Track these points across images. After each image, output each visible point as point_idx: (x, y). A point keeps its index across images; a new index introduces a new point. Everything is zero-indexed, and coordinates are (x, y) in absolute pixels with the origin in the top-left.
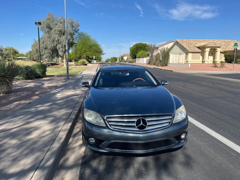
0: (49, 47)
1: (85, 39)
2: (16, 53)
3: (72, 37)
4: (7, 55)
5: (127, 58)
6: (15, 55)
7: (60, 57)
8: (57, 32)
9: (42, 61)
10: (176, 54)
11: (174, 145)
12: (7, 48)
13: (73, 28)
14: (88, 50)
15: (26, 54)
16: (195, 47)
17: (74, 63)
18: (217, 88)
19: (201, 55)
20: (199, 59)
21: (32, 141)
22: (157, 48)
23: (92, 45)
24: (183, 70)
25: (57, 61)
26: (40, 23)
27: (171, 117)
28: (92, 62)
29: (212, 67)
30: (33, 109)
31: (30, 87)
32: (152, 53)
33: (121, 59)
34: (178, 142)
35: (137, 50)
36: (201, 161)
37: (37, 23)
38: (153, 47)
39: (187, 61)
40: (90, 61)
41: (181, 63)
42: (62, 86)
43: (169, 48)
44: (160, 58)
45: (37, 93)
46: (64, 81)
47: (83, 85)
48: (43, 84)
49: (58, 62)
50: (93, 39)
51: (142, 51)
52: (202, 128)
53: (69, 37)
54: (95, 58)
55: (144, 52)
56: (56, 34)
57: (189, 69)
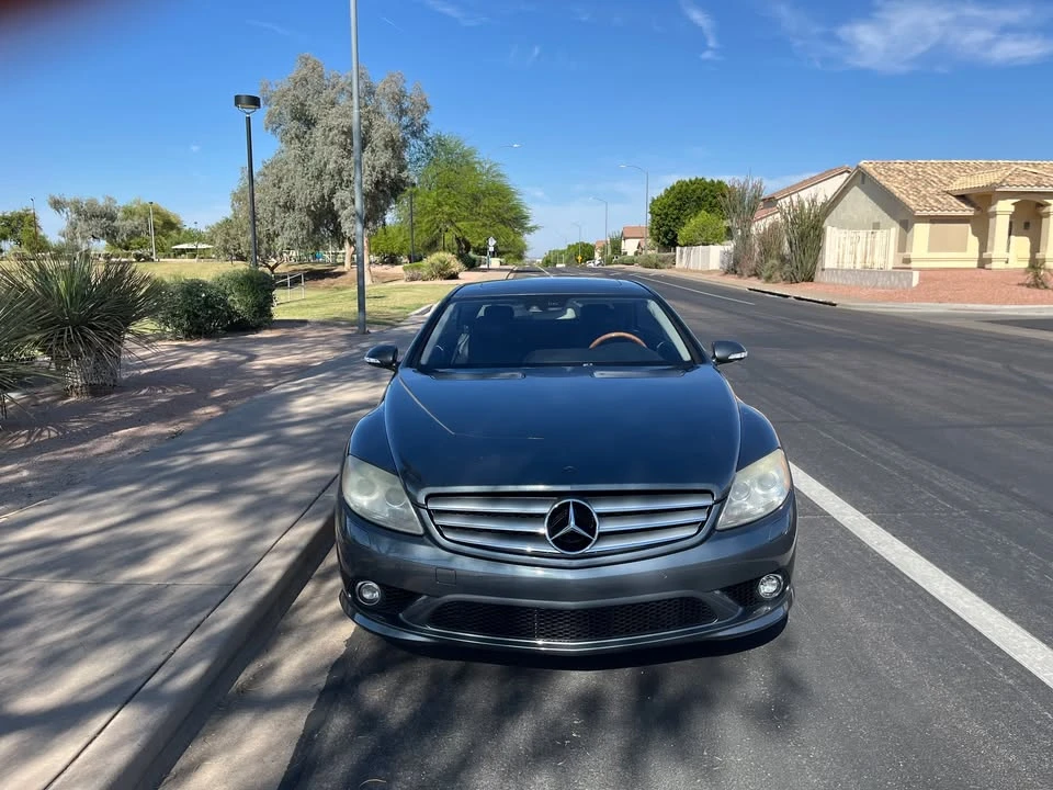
0: (301, 201)
1: (452, 164)
2: (172, 229)
3: (397, 155)
4: (134, 234)
5: (639, 245)
6: (167, 236)
7: (347, 245)
8: (336, 138)
9: (272, 262)
10: (855, 226)
11: (719, 626)
12: (135, 206)
13: (404, 118)
14: (466, 214)
15: (208, 230)
16: (947, 192)
17: (404, 269)
18: (1024, 380)
19: (974, 233)
20: (964, 250)
21: (144, 587)
22: (771, 202)
23: (483, 193)
24: (884, 301)
25: (338, 261)
26: (255, 102)
27: (710, 502)
28: (482, 267)
29: (1019, 284)
30: (183, 460)
31: (196, 368)
32: (749, 222)
33: (613, 252)
34: (741, 609)
35: (679, 209)
36: (844, 700)
37: (244, 100)
38: (749, 194)
39: (907, 261)
40: (474, 261)
41: (876, 266)
42: (327, 366)
43: (821, 200)
44: (780, 248)
45: (219, 393)
46: (343, 344)
47: (372, 360)
48: (253, 357)
49: (340, 264)
50: (487, 166)
51: (703, 215)
52: (893, 559)
53: (385, 157)
54: (495, 247)
55: (713, 218)
56: (332, 143)
57: (914, 295)
